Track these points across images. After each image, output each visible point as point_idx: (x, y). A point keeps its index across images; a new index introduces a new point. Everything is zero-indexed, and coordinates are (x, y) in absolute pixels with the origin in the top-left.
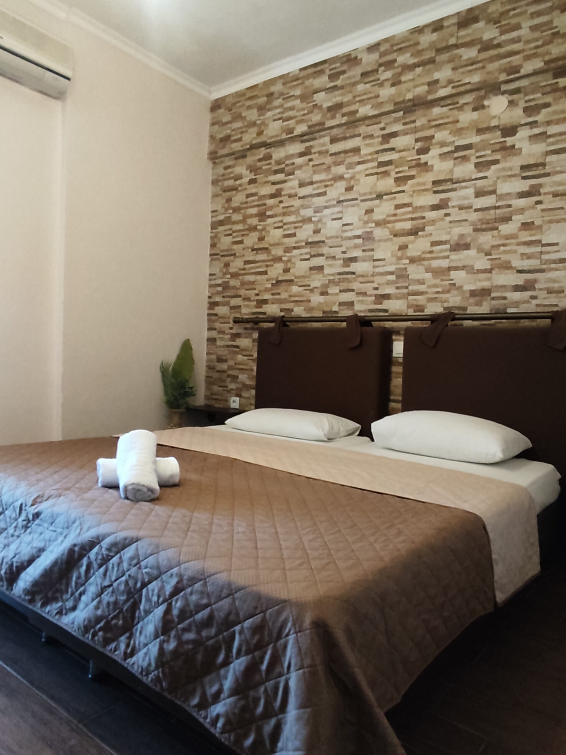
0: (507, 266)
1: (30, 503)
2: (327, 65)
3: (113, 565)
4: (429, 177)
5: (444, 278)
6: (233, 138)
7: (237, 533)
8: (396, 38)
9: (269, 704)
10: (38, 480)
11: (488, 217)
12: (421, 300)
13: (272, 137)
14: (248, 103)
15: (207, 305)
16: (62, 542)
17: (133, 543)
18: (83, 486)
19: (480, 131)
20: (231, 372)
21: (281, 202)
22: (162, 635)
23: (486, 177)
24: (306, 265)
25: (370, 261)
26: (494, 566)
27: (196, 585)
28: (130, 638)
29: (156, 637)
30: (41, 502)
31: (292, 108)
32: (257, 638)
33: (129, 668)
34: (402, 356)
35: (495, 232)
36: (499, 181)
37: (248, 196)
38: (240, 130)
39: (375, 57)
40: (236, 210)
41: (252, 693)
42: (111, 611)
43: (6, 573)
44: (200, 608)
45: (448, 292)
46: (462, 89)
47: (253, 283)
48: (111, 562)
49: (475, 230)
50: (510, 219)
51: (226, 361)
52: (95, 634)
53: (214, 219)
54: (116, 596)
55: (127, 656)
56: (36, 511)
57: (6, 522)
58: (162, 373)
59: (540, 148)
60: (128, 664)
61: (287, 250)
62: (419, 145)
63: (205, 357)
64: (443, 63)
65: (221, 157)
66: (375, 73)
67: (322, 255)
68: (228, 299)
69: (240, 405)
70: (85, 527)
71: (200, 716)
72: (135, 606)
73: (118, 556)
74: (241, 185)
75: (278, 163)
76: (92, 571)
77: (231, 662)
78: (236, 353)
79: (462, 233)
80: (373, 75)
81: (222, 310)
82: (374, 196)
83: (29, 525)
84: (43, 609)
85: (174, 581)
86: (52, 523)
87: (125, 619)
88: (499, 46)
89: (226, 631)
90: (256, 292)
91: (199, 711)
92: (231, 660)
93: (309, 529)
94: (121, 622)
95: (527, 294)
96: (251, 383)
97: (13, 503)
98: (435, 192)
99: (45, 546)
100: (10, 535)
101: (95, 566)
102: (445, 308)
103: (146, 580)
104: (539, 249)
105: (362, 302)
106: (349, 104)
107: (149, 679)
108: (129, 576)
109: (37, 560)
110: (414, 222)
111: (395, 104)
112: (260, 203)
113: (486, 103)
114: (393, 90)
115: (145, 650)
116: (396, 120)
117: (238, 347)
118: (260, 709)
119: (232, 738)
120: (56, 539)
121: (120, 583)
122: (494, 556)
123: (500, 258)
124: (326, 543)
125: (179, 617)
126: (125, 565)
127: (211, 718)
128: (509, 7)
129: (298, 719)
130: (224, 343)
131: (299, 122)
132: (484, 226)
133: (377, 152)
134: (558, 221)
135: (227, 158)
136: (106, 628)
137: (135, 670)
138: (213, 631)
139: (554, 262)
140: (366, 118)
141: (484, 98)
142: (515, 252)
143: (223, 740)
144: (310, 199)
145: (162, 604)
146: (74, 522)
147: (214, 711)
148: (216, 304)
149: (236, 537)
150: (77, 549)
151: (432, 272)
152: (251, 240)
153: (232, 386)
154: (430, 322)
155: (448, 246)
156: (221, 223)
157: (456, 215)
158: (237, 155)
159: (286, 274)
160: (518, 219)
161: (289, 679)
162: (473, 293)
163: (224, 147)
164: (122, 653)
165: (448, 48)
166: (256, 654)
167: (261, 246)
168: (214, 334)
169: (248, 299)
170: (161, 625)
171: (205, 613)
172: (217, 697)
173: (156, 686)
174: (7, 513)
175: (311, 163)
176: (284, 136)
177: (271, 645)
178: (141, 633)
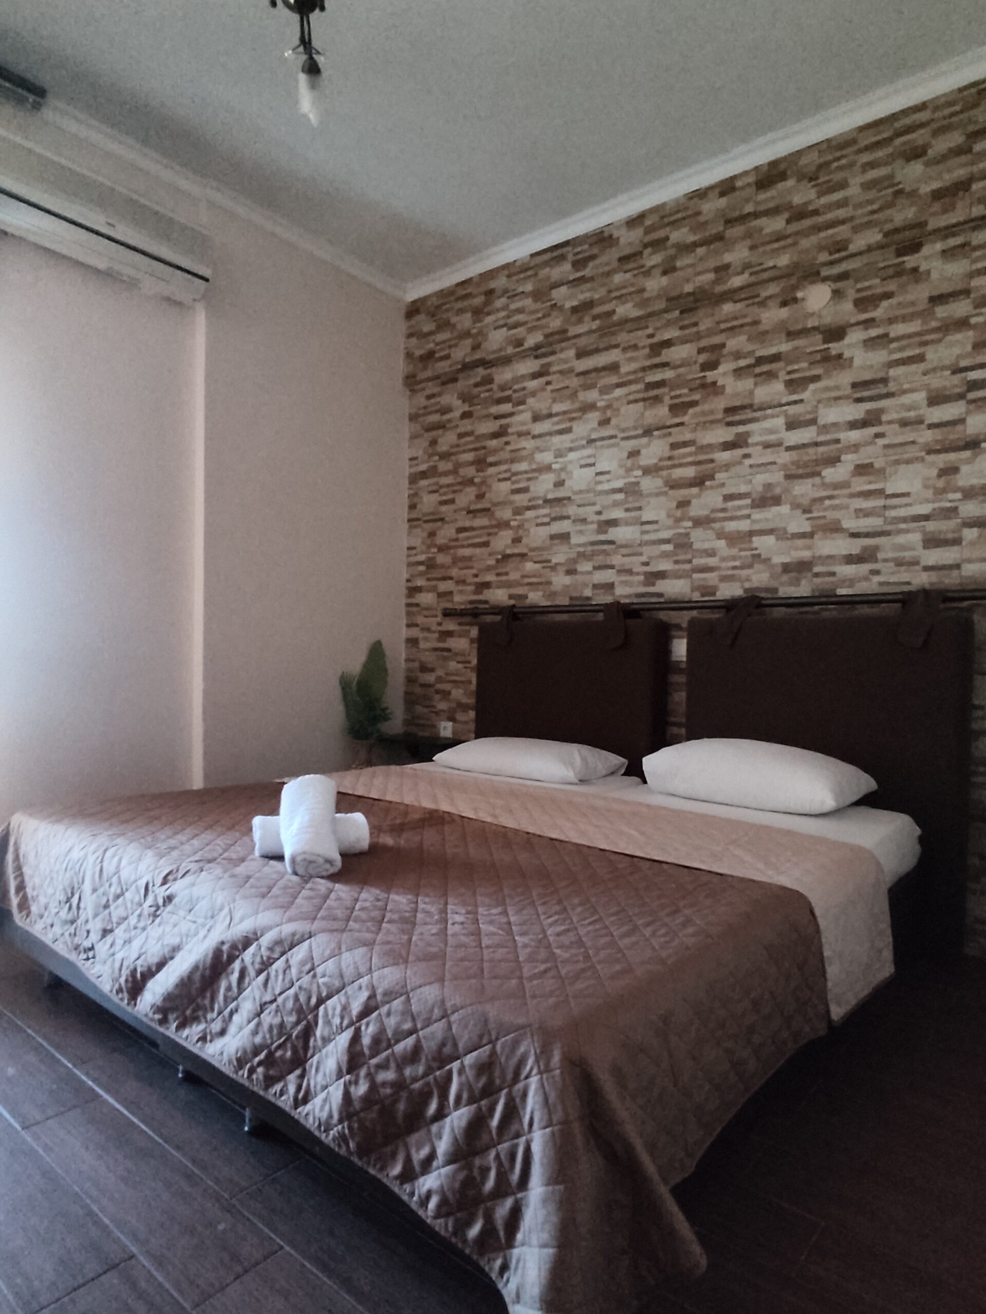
0: (834, 528)
1: (159, 880)
2: (569, 249)
3: (277, 971)
4: (720, 404)
5: (743, 546)
6: (437, 355)
7: (453, 924)
8: (668, 207)
9: (502, 1177)
10: (169, 848)
11: (806, 458)
12: (711, 578)
13: (494, 352)
14: (459, 305)
15: (405, 591)
16: (205, 937)
17: (304, 941)
18: (234, 856)
19: (791, 335)
20: (439, 686)
21: (507, 443)
22: (348, 1073)
23: (801, 401)
24: (544, 532)
25: (635, 524)
26: (827, 967)
27: (396, 1002)
28: (302, 1077)
29: (340, 1076)
30: (175, 880)
31: (520, 311)
32: (483, 1080)
33: (302, 1121)
34: (684, 659)
35: (817, 480)
36: (820, 406)
37: (461, 436)
38: (448, 344)
39: (636, 235)
40: (444, 456)
41: (477, 1162)
42: (275, 1039)
43: (127, 981)
44: (400, 1036)
45: (750, 566)
46: (765, 275)
47: (470, 558)
48: (274, 966)
49: (788, 477)
50: (838, 460)
51: (432, 670)
52: (252, 1071)
53: (413, 470)
54: (282, 1017)
55: (297, 1103)
56: (168, 892)
57: (126, 908)
58: (343, 689)
59: (879, 357)
60: (300, 1113)
61: (518, 511)
62: (702, 358)
63: (403, 665)
64: (735, 241)
65: (421, 382)
66: (638, 257)
67: (568, 517)
68: (434, 583)
69: (454, 733)
70: (237, 916)
71: (403, 1191)
72: (308, 1032)
73: (283, 958)
74: (449, 421)
75: (503, 388)
76: (247, 980)
77: (446, 1116)
78: (446, 659)
79: (770, 481)
80: (635, 261)
81: (426, 598)
82: (640, 432)
83: (158, 913)
84: (179, 1033)
85: (364, 995)
86: (190, 911)
87: (295, 1050)
88: (816, 212)
89: (439, 1068)
90: (474, 571)
91: (402, 1184)
92: (446, 1111)
93: (556, 917)
94: (289, 1054)
95: (865, 568)
96: (470, 701)
97: (136, 881)
98: (729, 424)
99: (182, 942)
100: (132, 927)
101: (251, 972)
102: (746, 591)
103: (324, 994)
104: (880, 502)
105: (626, 583)
106: (602, 302)
107: (331, 1136)
108: (300, 988)
109: (170, 963)
110: (700, 468)
111: (669, 300)
112: (478, 445)
113: (799, 295)
114: (664, 280)
115: (324, 1094)
116: (669, 324)
117: (449, 650)
118: (490, 1184)
119: (450, 1225)
120: (196, 934)
121: (287, 998)
122: (827, 953)
123: (824, 517)
124: (580, 938)
125: (370, 1048)
126: (294, 971)
127: (420, 1196)
128: (830, 157)
129: (545, 1201)
130: (428, 645)
131: (531, 330)
132: (800, 471)
133: (644, 369)
134: (908, 462)
135: (430, 384)
136: (269, 1062)
137: (311, 1124)
138: (421, 1069)
139: (904, 520)
140: (626, 321)
141: (795, 288)
142: (847, 507)
143: (437, 1228)
144: (548, 438)
145: (347, 1027)
146: (221, 910)
147: (423, 1185)
148: (418, 590)
149: (451, 930)
150: (225, 948)
151: (726, 538)
152: (466, 497)
153: (442, 706)
154: (724, 610)
155: (748, 501)
156: (423, 475)
157: (759, 456)
158: (444, 379)
159: (517, 544)
160: (850, 460)
161: (532, 1141)
162: (786, 568)
163: (425, 368)
164: (292, 1099)
165: (743, 218)
166: (483, 1103)
167: (479, 506)
168: (415, 632)
169: (463, 582)
170: (345, 1058)
171: (410, 1041)
172: (427, 1164)
173: (339, 1146)
174: (128, 895)
175: (549, 388)
176: (510, 350)
177: (505, 1092)
178: (317, 1070)
